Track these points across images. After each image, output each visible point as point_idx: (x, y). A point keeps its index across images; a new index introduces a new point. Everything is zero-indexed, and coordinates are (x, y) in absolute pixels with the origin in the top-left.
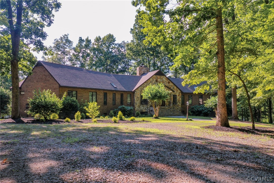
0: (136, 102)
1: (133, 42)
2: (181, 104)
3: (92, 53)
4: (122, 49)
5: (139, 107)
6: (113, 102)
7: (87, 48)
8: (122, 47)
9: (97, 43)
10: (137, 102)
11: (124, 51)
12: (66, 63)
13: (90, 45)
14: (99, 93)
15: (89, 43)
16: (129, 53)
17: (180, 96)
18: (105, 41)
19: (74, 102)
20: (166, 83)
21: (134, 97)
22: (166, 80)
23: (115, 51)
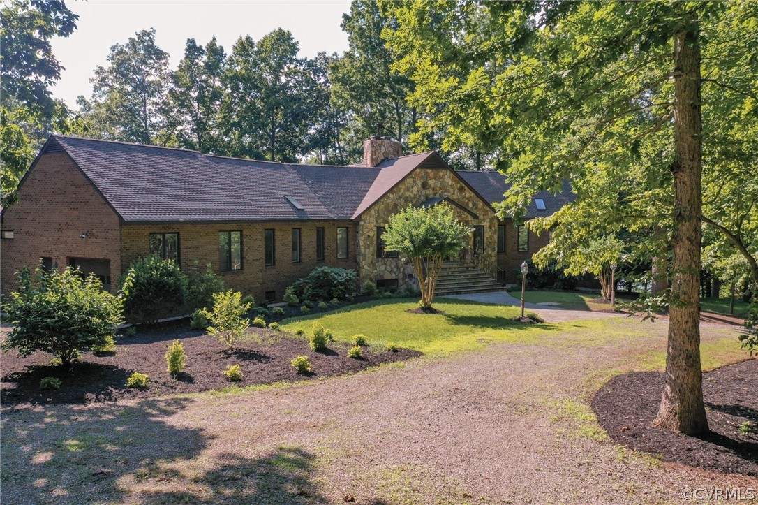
0: (363, 251)
1: (350, 58)
2: (496, 252)
3: (227, 88)
4: (318, 76)
5: (371, 266)
6: (293, 255)
7: (213, 74)
8: (319, 70)
9: (241, 59)
10: (367, 250)
11: (325, 83)
12: (152, 119)
13: (221, 65)
14: (248, 234)
15: (218, 57)
16: (338, 92)
17: (493, 228)
18: (266, 51)
19: (170, 274)
20: (451, 190)
21: (356, 238)
22: (454, 183)
23: (297, 82)
